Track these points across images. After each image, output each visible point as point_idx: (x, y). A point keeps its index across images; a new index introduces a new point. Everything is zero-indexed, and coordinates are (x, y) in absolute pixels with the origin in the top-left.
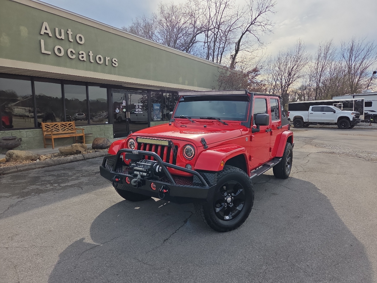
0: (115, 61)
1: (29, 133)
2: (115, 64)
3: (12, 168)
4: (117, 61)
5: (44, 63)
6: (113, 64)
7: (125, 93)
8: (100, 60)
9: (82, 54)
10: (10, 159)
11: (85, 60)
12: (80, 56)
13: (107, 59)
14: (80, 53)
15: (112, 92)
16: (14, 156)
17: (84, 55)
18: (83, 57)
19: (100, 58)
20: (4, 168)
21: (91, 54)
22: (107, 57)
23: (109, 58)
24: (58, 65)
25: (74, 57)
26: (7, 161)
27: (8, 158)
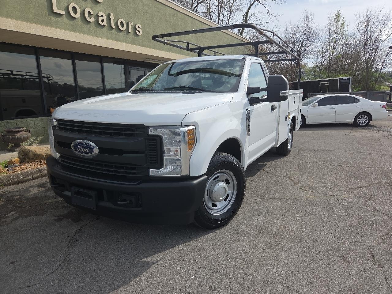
0: (139, 27)
1: (37, 122)
2: (139, 32)
3: (34, 172)
4: (141, 27)
5: (57, 26)
6: (137, 31)
7: (144, 70)
8: (123, 27)
9: (102, 16)
10: (26, 159)
11: (106, 25)
12: (100, 19)
13: (131, 24)
14: (100, 15)
15: (130, 69)
16: (31, 154)
17: (104, 18)
18: (102, 21)
19: (122, 23)
20: (23, 174)
21: (112, 17)
22: (129, 23)
23: (132, 24)
24: (74, 30)
25: (92, 20)
26: (22, 161)
27: (21, 157)
